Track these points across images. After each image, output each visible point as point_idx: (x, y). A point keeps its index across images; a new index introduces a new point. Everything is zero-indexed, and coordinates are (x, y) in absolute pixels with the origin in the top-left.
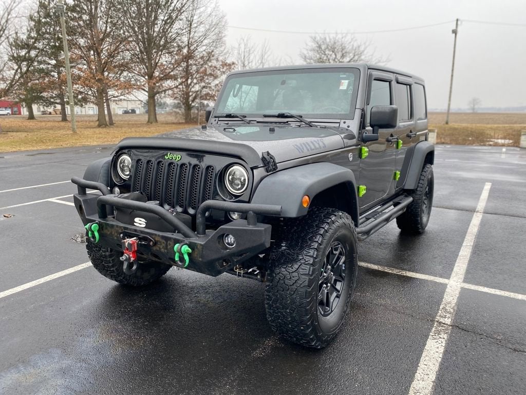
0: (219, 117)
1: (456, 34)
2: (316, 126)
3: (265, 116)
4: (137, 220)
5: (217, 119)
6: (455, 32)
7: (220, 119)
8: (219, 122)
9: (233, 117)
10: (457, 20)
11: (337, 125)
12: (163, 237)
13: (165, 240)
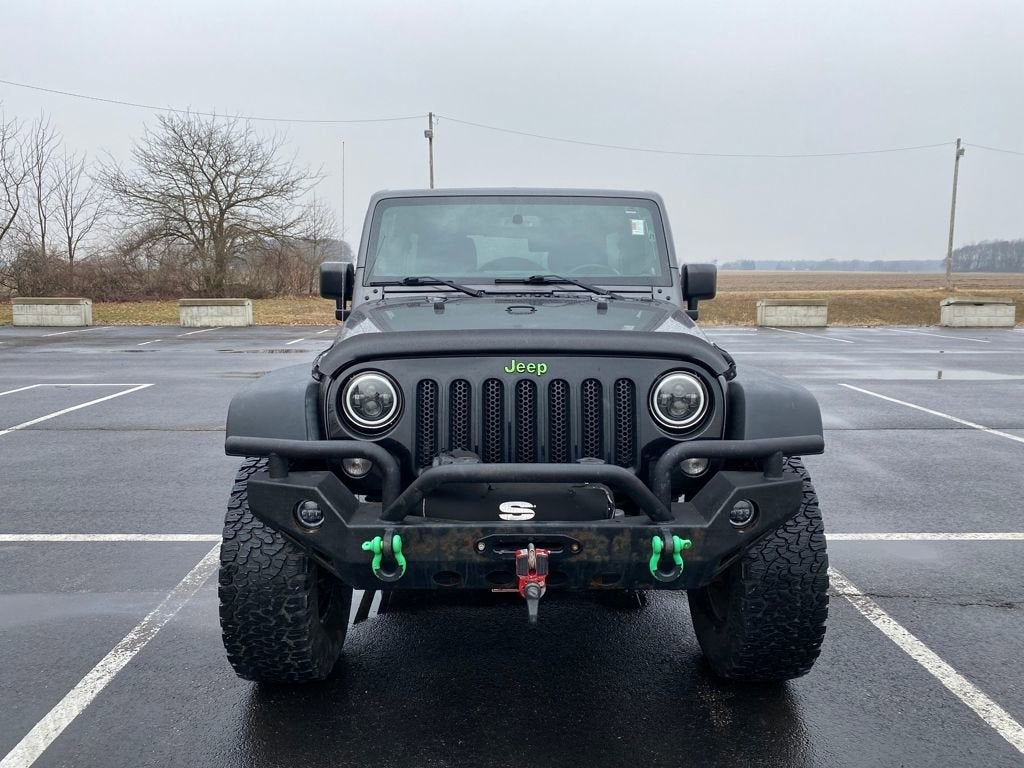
0: (383, 285)
1: (431, 140)
2: (622, 298)
3: (499, 282)
4: (505, 507)
5: (380, 289)
6: (429, 135)
7: (387, 288)
8: (387, 296)
9: (423, 284)
10: (431, 115)
11: (649, 296)
12: (600, 531)
13: (607, 536)
